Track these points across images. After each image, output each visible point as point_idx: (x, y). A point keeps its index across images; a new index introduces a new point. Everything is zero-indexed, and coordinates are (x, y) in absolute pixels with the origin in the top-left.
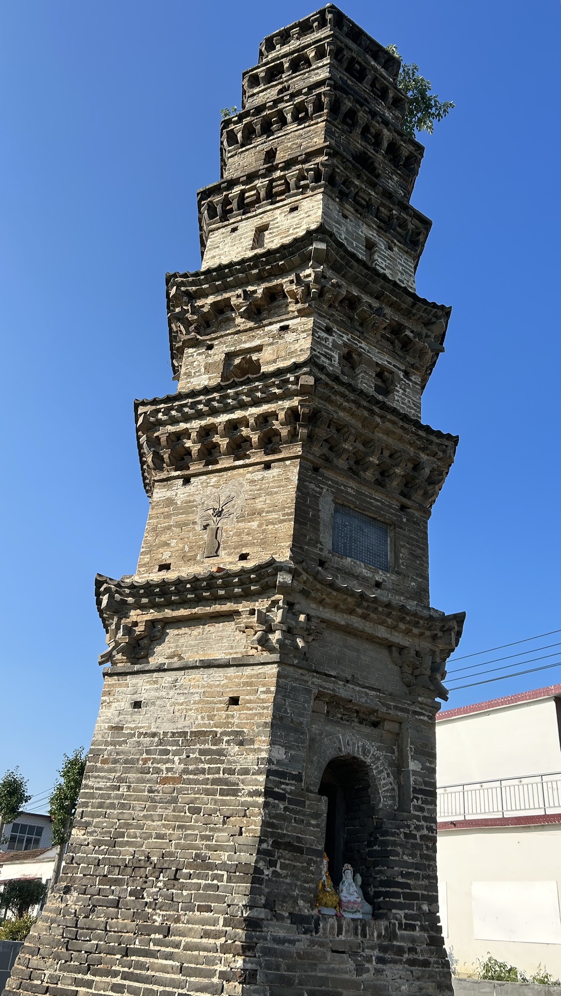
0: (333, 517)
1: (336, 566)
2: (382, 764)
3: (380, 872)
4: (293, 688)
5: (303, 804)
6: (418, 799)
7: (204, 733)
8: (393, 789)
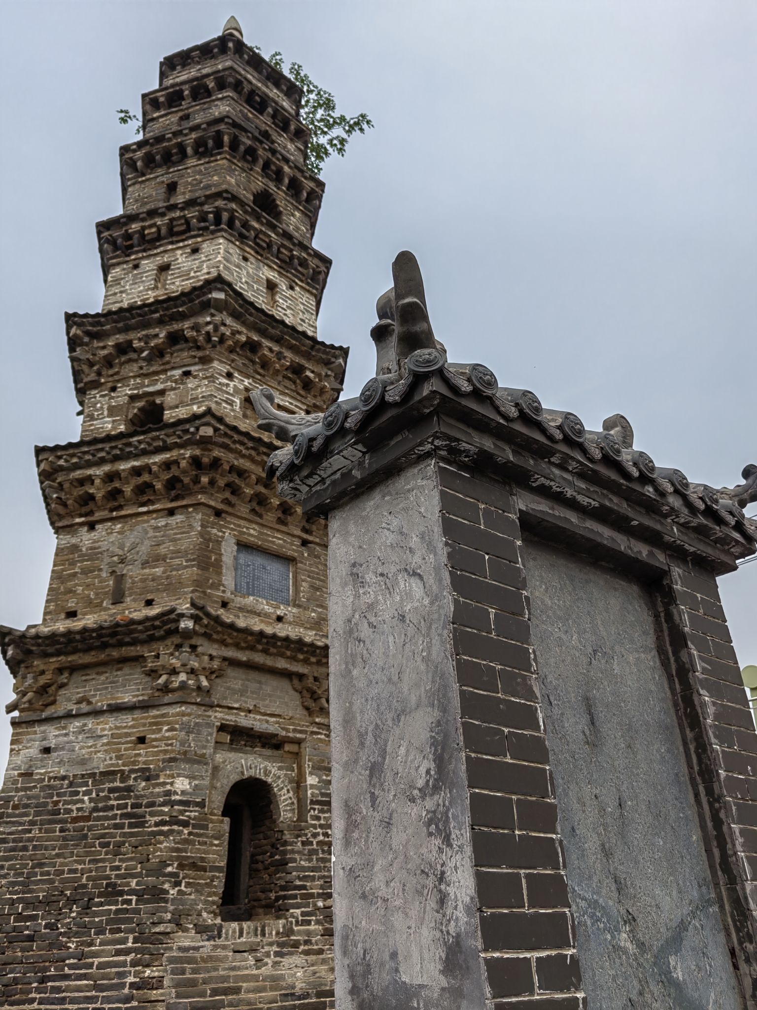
0: (236, 558)
1: (238, 605)
2: (283, 782)
3: (280, 878)
4: (196, 724)
5: (206, 827)
6: (314, 809)
7: (113, 773)
8: (293, 803)
